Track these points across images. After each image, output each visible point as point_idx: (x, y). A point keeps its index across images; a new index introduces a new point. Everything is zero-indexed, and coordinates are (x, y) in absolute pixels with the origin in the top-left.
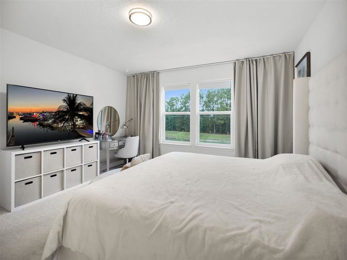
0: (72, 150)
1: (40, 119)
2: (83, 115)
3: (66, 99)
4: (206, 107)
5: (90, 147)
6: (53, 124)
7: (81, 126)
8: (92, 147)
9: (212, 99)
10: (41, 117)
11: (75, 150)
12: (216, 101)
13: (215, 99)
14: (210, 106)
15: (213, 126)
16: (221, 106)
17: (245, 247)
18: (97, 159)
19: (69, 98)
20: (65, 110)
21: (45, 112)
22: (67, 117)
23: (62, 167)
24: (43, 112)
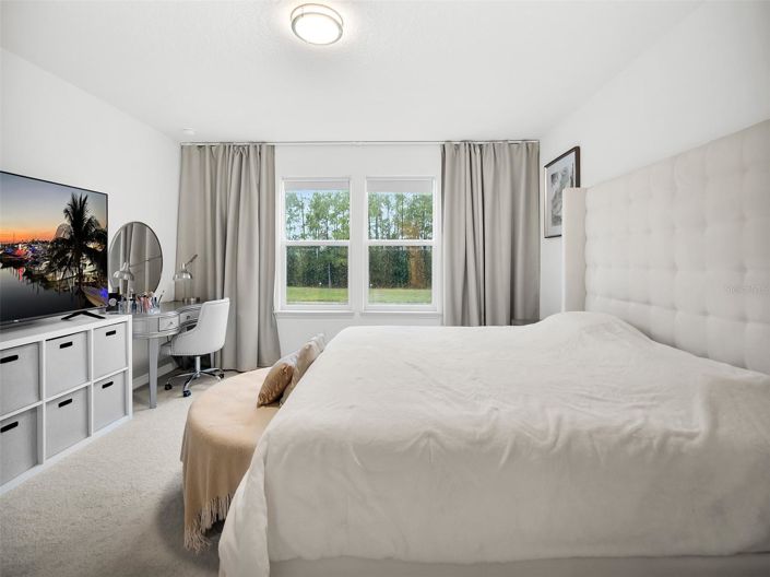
0: (62, 346)
1: (27, 261)
2: (94, 250)
3: (69, 208)
4: (311, 229)
5: (108, 334)
6: (47, 273)
7: (91, 280)
8: (114, 332)
9: (325, 210)
10: (30, 254)
11: (70, 344)
12: (334, 216)
13: (331, 212)
14: (318, 228)
15: (325, 270)
16: (343, 226)
17: (655, 442)
18: (127, 364)
19: (74, 205)
20: (67, 237)
21: (37, 243)
22: (70, 255)
23: (35, 399)
24: (33, 242)
